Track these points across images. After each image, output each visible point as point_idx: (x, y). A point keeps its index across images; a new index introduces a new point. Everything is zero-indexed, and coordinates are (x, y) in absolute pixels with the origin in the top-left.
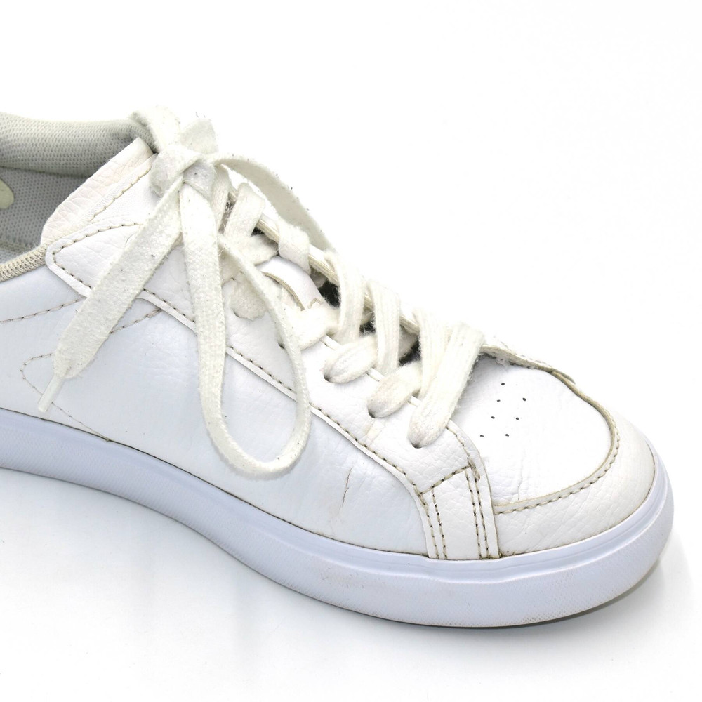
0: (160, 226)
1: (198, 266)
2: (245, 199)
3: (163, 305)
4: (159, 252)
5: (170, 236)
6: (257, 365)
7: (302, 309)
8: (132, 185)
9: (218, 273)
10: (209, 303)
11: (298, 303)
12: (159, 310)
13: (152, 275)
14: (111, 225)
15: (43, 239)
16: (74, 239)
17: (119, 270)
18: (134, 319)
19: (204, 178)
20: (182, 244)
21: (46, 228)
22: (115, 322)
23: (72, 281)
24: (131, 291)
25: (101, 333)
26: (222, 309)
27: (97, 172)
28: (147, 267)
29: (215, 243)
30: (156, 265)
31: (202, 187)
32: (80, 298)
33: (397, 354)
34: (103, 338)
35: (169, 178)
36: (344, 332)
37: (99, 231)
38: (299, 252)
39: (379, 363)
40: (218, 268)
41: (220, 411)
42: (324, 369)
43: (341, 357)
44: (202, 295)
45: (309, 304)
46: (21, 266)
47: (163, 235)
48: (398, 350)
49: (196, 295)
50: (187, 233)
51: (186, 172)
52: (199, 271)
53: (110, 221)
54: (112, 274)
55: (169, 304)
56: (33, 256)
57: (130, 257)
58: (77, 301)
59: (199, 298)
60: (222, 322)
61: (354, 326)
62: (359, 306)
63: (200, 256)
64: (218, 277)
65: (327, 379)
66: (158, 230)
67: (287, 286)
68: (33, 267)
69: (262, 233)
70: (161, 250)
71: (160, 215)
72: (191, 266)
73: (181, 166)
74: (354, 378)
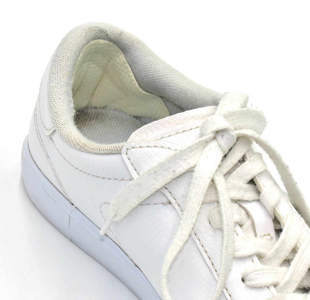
0: (186, 156)
1: (196, 187)
2: (252, 161)
3: (173, 201)
4: (179, 171)
5: (189, 164)
6: (208, 255)
7: (256, 236)
8: (191, 129)
9: (203, 194)
10: (192, 209)
11: (255, 232)
12: (170, 203)
13: (171, 182)
14: (163, 146)
15: (129, 139)
16: (141, 145)
17: (154, 172)
18: (155, 203)
19: (227, 139)
20: (193, 171)
21: (133, 134)
22: (143, 199)
23: (131, 168)
24: (156, 186)
25: (134, 202)
26: (196, 215)
27: (174, 115)
28: (170, 176)
29: (210, 177)
30: (174, 177)
31: (223, 145)
32: (131, 179)
33: (297, 284)
34: (135, 206)
35: (207, 132)
36: (270, 259)
37: (155, 146)
38: (269, 203)
39: (281, 285)
40: (204, 192)
41: (166, 271)
42: (243, 273)
43: (255, 271)
44: (191, 203)
45: (262, 235)
46: (110, 150)
47: (186, 162)
48: (299, 282)
49: (188, 202)
50: (198, 166)
51: (217, 132)
52: (195, 189)
53: (163, 143)
54: (149, 172)
55: (176, 202)
56: (118, 146)
57: (163, 166)
58: (130, 180)
59: (189, 205)
60: (192, 222)
61: (279, 258)
62: (289, 248)
63: (199, 181)
64: (202, 197)
65: (243, 280)
66: (183, 158)
67: (253, 219)
68: (115, 152)
69: (255, 184)
70: (180, 170)
71: (189, 150)
72: (193, 185)
73: (215, 128)
74: (257, 286)
